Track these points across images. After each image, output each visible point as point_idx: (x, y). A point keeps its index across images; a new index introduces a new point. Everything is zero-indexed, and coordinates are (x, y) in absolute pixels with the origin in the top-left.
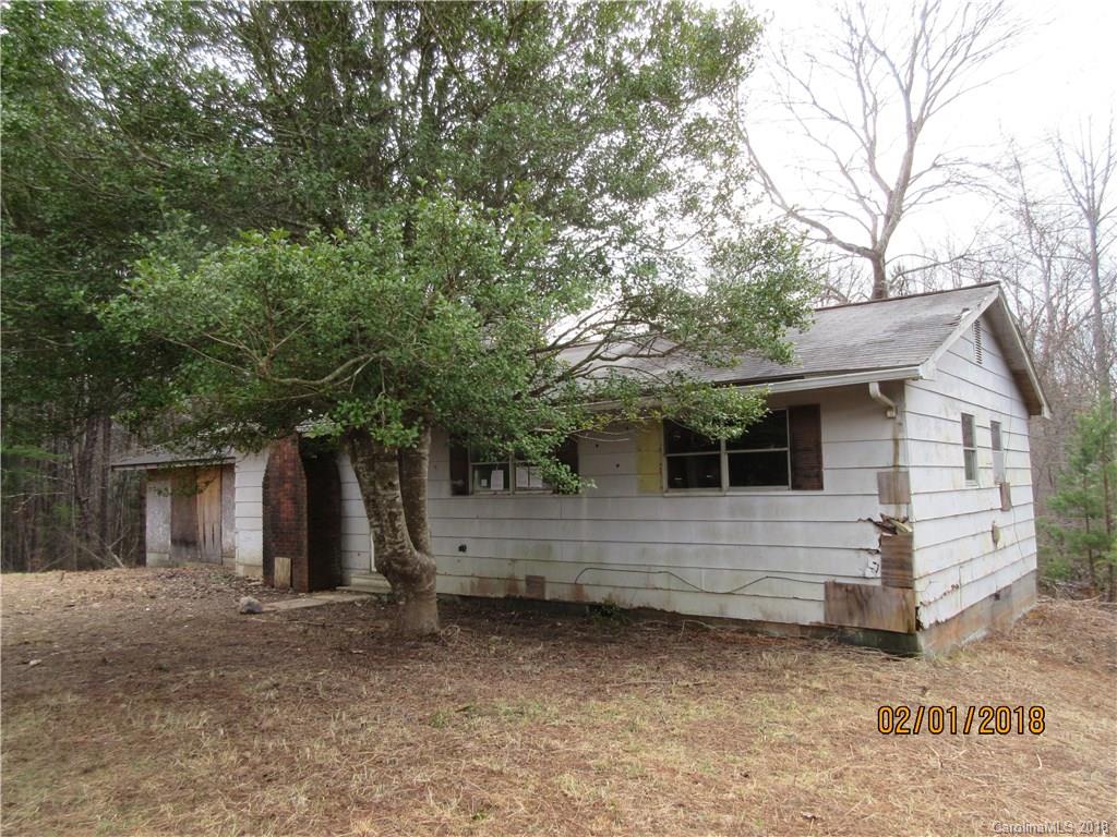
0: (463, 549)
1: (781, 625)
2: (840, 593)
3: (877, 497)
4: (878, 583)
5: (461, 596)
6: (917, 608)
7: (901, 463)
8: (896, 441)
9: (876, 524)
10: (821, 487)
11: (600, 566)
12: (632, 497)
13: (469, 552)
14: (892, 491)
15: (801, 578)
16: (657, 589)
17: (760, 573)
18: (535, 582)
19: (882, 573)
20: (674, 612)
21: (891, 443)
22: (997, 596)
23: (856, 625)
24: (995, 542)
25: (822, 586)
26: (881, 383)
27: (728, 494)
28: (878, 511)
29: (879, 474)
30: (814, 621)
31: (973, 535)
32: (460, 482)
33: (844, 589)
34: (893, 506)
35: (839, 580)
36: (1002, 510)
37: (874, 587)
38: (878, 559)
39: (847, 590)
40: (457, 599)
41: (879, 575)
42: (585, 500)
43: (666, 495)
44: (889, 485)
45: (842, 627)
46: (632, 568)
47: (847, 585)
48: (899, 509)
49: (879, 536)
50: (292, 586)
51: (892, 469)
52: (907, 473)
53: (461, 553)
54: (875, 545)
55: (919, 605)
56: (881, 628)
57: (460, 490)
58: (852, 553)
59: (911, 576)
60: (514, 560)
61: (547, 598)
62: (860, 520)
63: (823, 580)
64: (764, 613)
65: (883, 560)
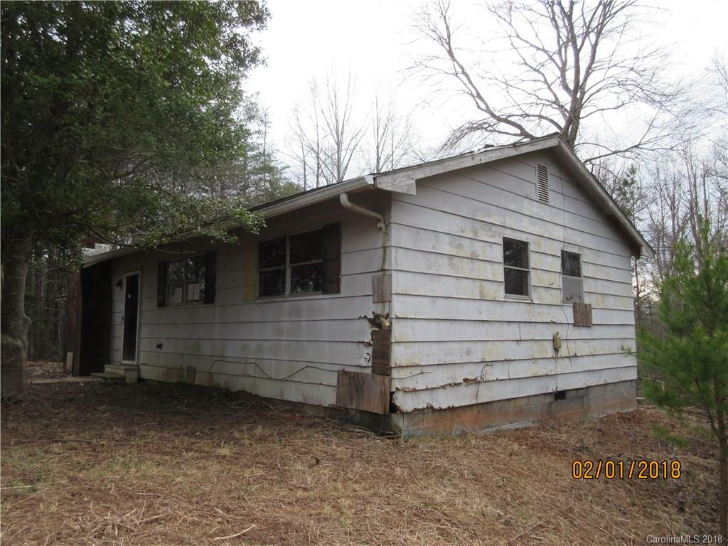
0: (160, 346)
1: (313, 406)
2: (346, 380)
3: (371, 297)
4: (369, 371)
5: (159, 381)
6: (392, 393)
7: (386, 267)
8: (385, 248)
9: (370, 320)
10: (338, 291)
11: (222, 359)
12: (240, 304)
13: (164, 349)
14: (380, 291)
15: (326, 367)
16: (248, 376)
17: (303, 363)
18: (192, 371)
19: (372, 363)
20: (256, 395)
21: (382, 250)
22: (560, 395)
23: (354, 407)
24: (556, 350)
25: (336, 373)
26: (348, 193)
27: (289, 299)
28: (370, 309)
29: (373, 277)
30: (331, 403)
31: (517, 341)
32: (161, 298)
33: (348, 376)
34: (381, 304)
35: (347, 369)
36: (574, 324)
37: (367, 374)
38: (370, 350)
39: (350, 377)
40: (157, 384)
41: (370, 364)
42: (218, 308)
43: (258, 302)
44: (378, 286)
45: (346, 409)
46: (238, 360)
47: (351, 372)
48: (384, 308)
49: (370, 331)
50: (73, 372)
51: (381, 273)
52: (391, 275)
53: (159, 350)
54: (368, 339)
55: (394, 390)
56: (369, 410)
57: (161, 304)
58: (355, 346)
59: (389, 365)
60: (183, 354)
61: (196, 383)
62: (360, 317)
63: (337, 368)
64: (304, 397)
65: (374, 352)
